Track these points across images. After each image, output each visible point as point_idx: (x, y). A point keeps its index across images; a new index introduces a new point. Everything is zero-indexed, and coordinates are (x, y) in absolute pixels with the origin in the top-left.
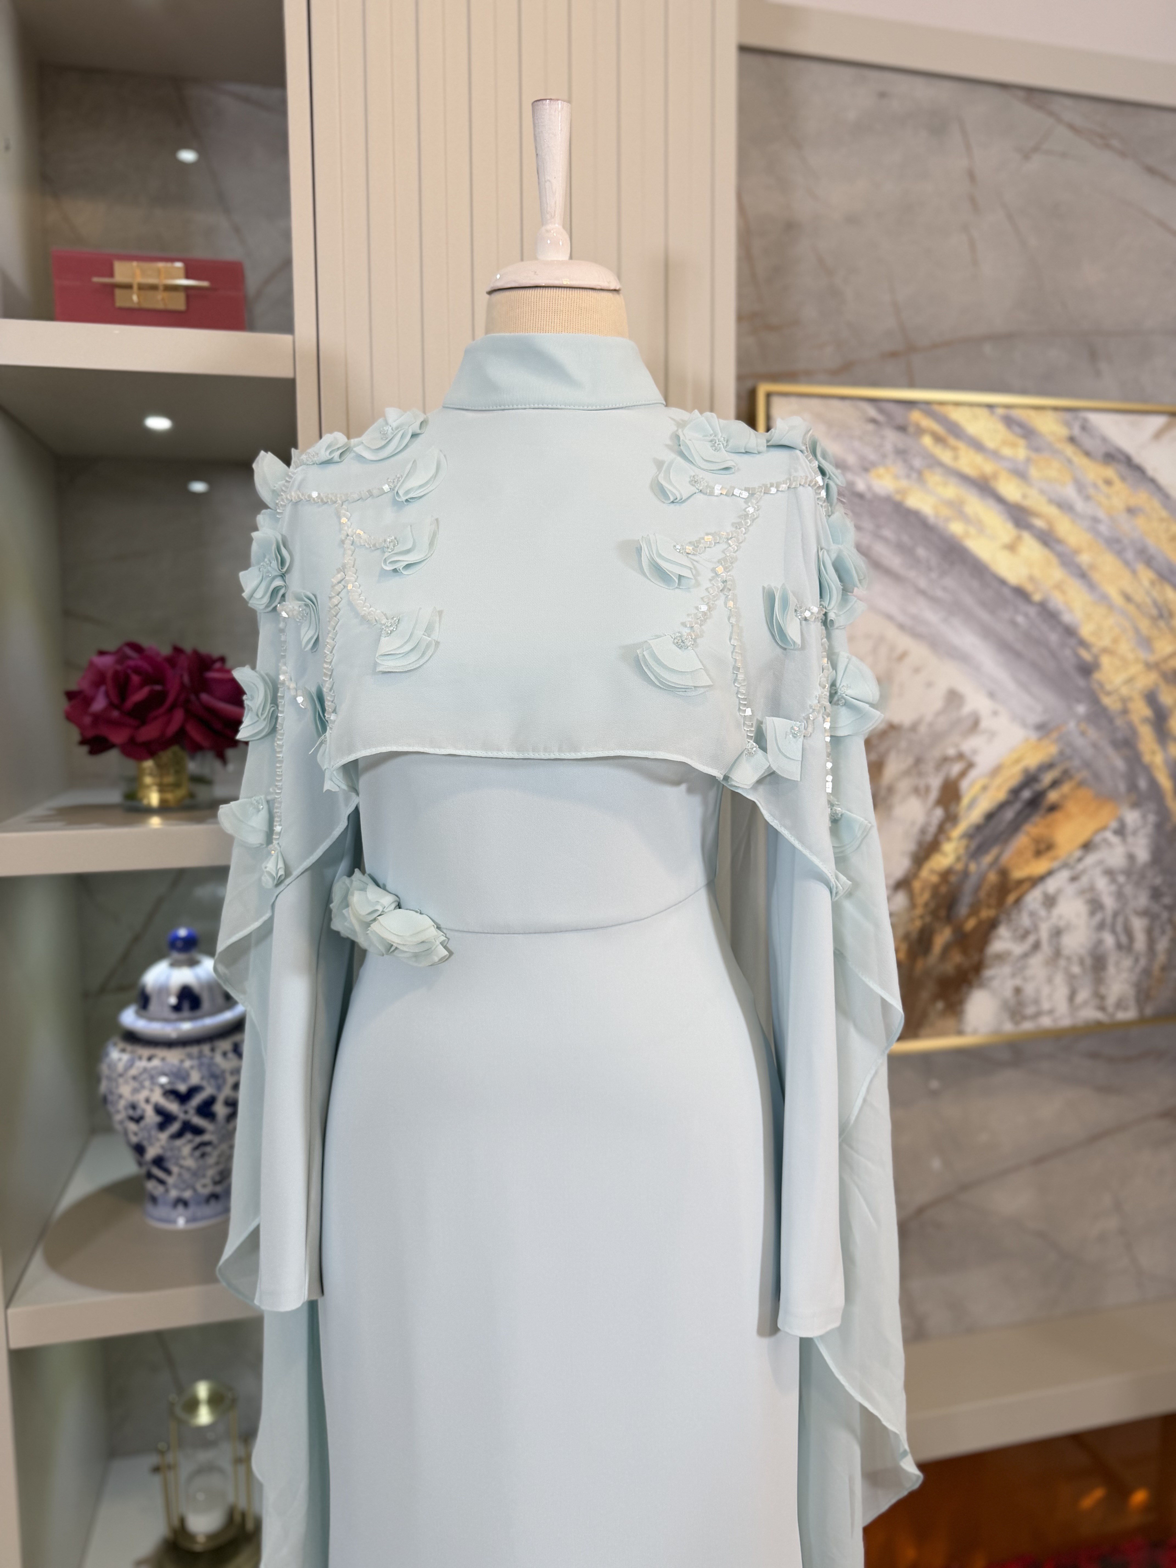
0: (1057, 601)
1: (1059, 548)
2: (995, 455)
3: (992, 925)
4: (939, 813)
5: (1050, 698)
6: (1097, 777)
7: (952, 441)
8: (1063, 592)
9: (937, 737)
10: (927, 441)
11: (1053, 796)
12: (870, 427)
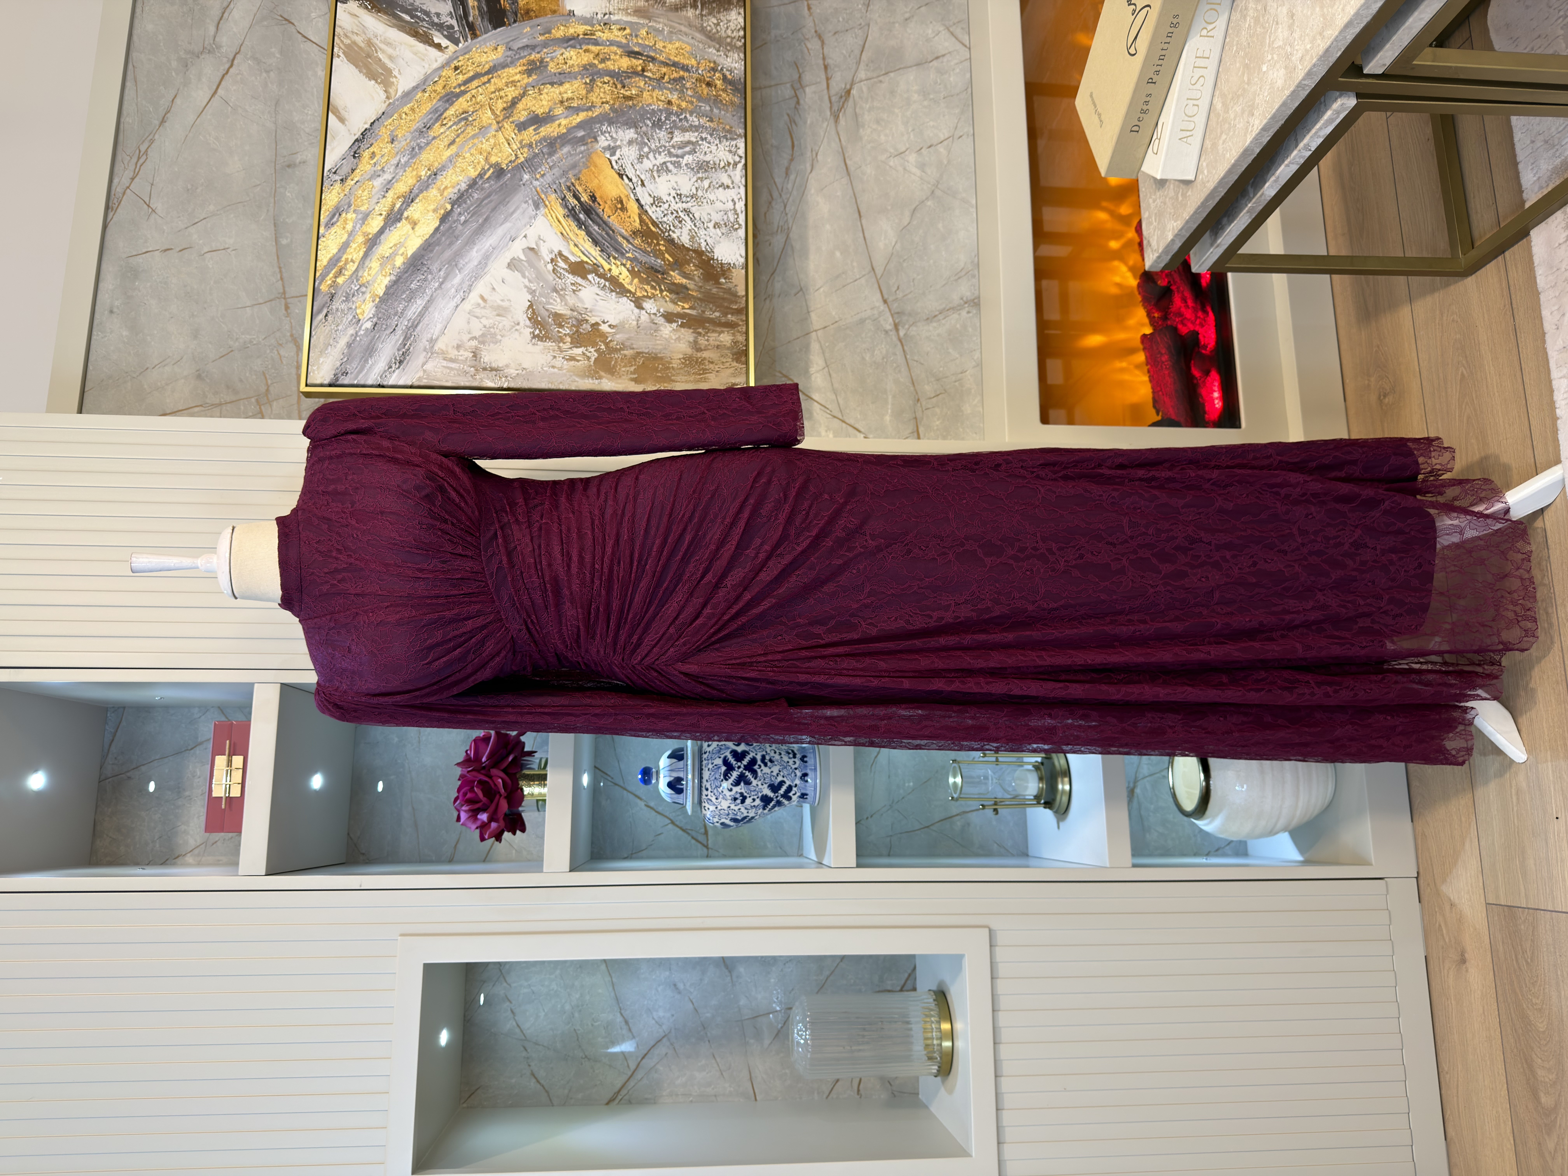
0: (451, 193)
1: (416, 191)
2: (351, 234)
3: (671, 241)
4: (590, 277)
5: (518, 197)
6: (574, 166)
7: (341, 264)
8: (446, 188)
9: (539, 276)
10: (340, 280)
11: (585, 198)
12: (330, 318)
